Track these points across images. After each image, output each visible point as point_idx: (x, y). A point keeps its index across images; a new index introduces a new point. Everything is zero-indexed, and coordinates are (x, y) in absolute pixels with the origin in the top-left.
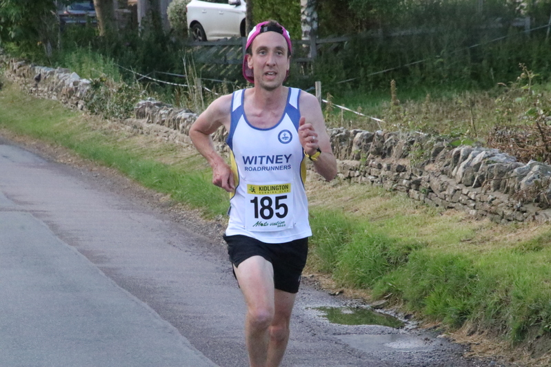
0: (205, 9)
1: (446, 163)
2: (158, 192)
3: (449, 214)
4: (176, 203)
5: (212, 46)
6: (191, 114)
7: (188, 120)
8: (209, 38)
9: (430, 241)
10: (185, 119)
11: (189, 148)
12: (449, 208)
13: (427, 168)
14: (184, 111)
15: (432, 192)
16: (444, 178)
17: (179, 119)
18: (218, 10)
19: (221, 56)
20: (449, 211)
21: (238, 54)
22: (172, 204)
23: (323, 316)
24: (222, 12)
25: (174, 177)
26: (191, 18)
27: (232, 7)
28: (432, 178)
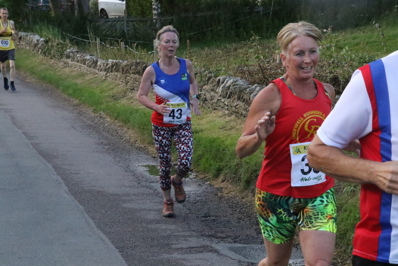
1: (213, 85)
2: (73, 98)
3: (215, 113)
4: (81, 104)
5: (110, 21)
6: (92, 57)
8: (109, 17)
9: (204, 128)
10: (89, 59)
11: (91, 75)
12: (215, 109)
13: (204, 87)
14: (89, 55)
15: (207, 100)
16: (212, 93)
17: (86, 59)
18: (113, 3)
19: (113, 26)
20: (214, 111)
21: (122, 25)
22: (79, 105)
23: (147, 171)
25: (80, 90)
26: (100, 7)
27: (120, 2)
28: (206, 93)
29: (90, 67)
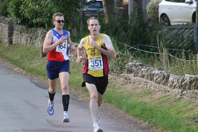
0: (170, 6)
2: (140, 120)
4: (152, 127)
5: (174, 29)
6: (161, 71)
7: (159, 75)
8: (172, 24)
10: (157, 74)
11: (160, 92)
14: (157, 69)
17: (154, 74)
18: (178, 6)
19: (179, 35)
21: (191, 34)
22: (149, 128)
24: (181, 8)
25: (150, 110)
26: (161, 12)
27: (188, 5)
29: (159, 84)
